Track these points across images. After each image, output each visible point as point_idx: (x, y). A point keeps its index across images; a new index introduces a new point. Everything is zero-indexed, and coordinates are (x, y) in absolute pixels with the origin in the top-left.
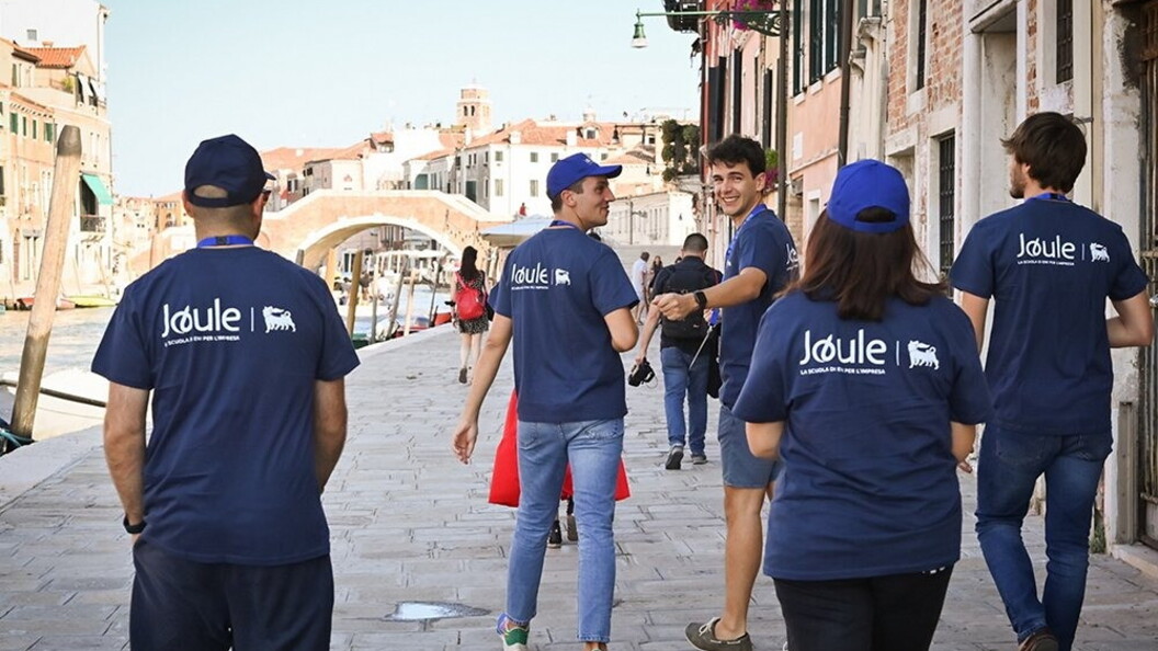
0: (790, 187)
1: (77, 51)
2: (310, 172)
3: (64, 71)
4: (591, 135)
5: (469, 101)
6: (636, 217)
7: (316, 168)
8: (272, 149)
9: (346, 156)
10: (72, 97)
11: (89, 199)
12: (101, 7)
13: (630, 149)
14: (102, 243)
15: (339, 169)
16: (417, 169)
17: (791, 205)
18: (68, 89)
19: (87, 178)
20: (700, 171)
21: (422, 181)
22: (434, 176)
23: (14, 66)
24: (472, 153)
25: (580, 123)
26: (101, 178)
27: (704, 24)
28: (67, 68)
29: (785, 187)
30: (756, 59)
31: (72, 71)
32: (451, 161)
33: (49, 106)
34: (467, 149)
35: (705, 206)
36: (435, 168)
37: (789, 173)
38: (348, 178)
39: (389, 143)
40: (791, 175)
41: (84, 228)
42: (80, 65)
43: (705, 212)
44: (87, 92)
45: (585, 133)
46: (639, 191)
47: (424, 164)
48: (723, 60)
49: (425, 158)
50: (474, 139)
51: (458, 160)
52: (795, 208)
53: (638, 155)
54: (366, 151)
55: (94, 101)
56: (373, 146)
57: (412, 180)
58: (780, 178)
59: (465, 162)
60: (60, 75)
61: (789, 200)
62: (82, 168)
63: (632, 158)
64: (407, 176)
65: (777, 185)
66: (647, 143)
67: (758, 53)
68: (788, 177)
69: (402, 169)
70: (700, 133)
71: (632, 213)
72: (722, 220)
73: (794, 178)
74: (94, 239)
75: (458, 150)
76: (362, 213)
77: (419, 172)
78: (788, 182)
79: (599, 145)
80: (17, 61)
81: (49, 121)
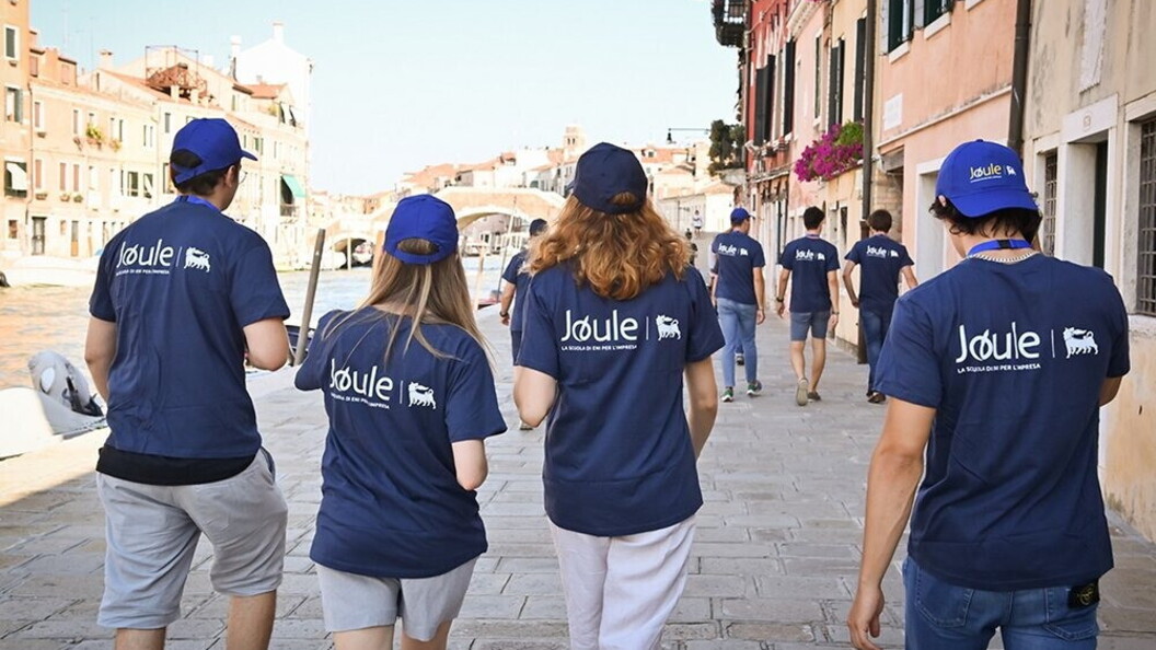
0: (880, 162)
1: (281, 87)
2: (459, 179)
3: (270, 101)
4: (651, 154)
5: (571, 135)
6: (682, 211)
7: (463, 176)
8: (438, 164)
9: (483, 168)
10: (276, 119)
11: (287, 194)
12: (308, 60)
13: (679, 164)
14: (296, 225)
15: (478, 176)
16: (532, 177)
17: (880, 184)
18: (273, 114)
19: (285, 178)
20: (745, 166)
21: (535, 184)
22: (543, 182)
23: (234, 97)
24: (569, 166)
25: (644, 147)
26: (297, 178)
27: (750, 35)
28: (273, 98)
29: (871, 163)
30: (818, 39)
31: (277, 100)
32: (554, 172)
33: (257, 125)
34: (566, 164)
35: (749, 196)
36: (544, 176)
37: (876, 145)
38: (485, 183)
39: (513, 160)
40: (879, 148)
41: (283, 214)
42: (283, 96)
43: (749, 202)
44: (288, 117)
45: (647, 153)
46: (685, 193)
47: (536, 173)
48: (771, 58)
49: (537, 169)
50: (571, 157)
51: (559, 171)
52: (883, 188)
53: (684, 168)
54: (498, 165)
55: (294, 123)
56: (502, 161)
57: (528, 184)
58: (865, 152)
59: (563, 173)
60: (267, 103)
61: (876, 178)
62: (283, 171)
63: (681, 170)
64: (524, 182)
65: (860, 162)
66: (690, 160)
67: (821, 31)
68: (875, 151)
69: (522, 177)
70: (744, 132)
71: (679, 208)
72: (768, 208)
73: (884, 151)
74: (291, 222)
75: (559, 164)
76: (480, 205)
77: (533, 179)
78: (876, 155)
79: (656, 161)
80: (236, 93)
81: (257, 136)
